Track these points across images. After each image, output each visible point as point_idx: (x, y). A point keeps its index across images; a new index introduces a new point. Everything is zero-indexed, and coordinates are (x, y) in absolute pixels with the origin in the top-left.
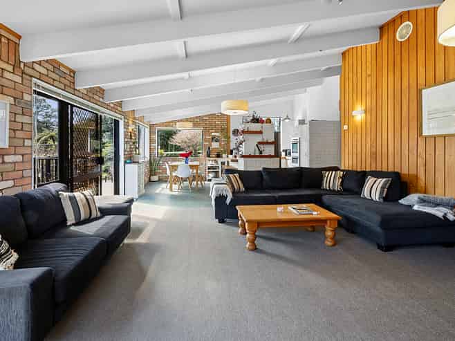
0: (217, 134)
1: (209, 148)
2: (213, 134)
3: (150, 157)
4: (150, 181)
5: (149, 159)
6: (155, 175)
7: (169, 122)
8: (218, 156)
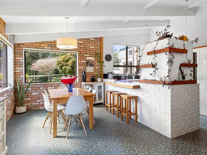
0: (92, 59)
1: (85, 72)
2: (88, 58)
3: (15, 83)
4: (15, 113)
5: (13, 85)
6: (22, 105)
7: (40, 43)
8: (93, 80)
